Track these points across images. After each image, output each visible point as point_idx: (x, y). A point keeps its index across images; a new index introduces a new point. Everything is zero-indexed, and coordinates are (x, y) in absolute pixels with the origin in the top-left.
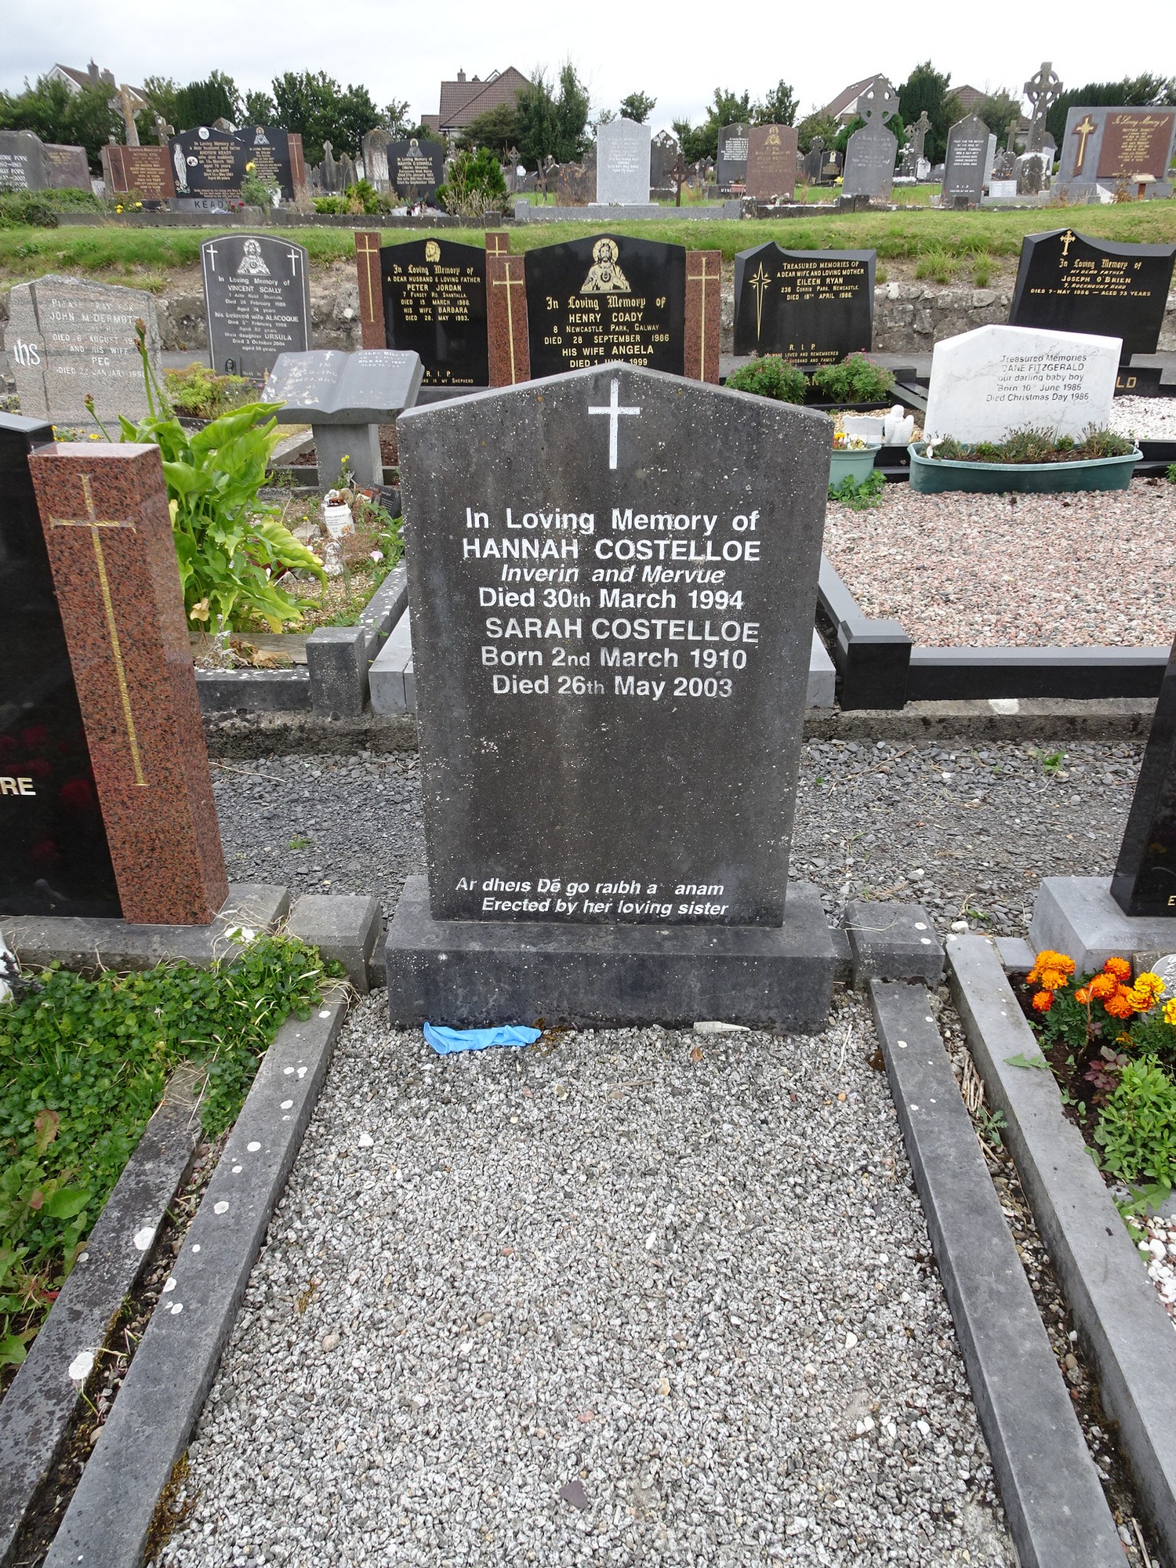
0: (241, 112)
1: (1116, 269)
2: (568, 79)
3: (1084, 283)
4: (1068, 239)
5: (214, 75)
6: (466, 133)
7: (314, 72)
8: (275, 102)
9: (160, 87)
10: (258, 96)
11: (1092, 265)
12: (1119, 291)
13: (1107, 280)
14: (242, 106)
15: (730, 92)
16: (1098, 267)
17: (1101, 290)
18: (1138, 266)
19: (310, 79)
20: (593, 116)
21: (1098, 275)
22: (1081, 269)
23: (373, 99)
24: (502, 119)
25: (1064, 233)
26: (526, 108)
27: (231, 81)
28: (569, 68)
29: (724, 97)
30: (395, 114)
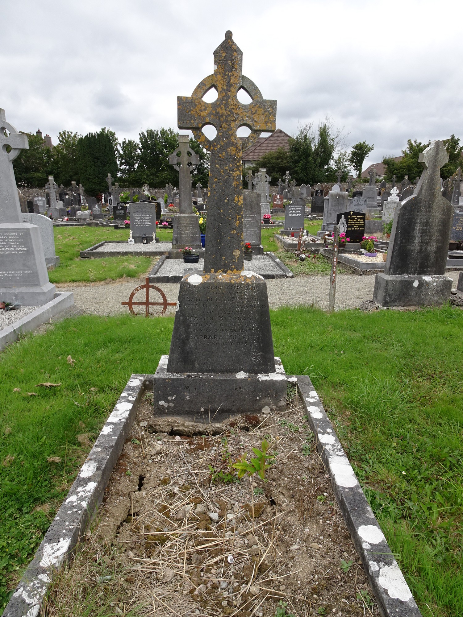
0: (118, 151)
2: (324, 133)
5: (103, 130)
6: (257, 164)
8: (140, 146)
9: (69, 136)
10: (130, 142)
14: (119, 148)
15: (418, 142)
19: (163, 132)
20: (335, 155)
24: (280, 156)
26: (296, 150)
27: (114, 134)
28: (325, 127)
29: (414, 144)
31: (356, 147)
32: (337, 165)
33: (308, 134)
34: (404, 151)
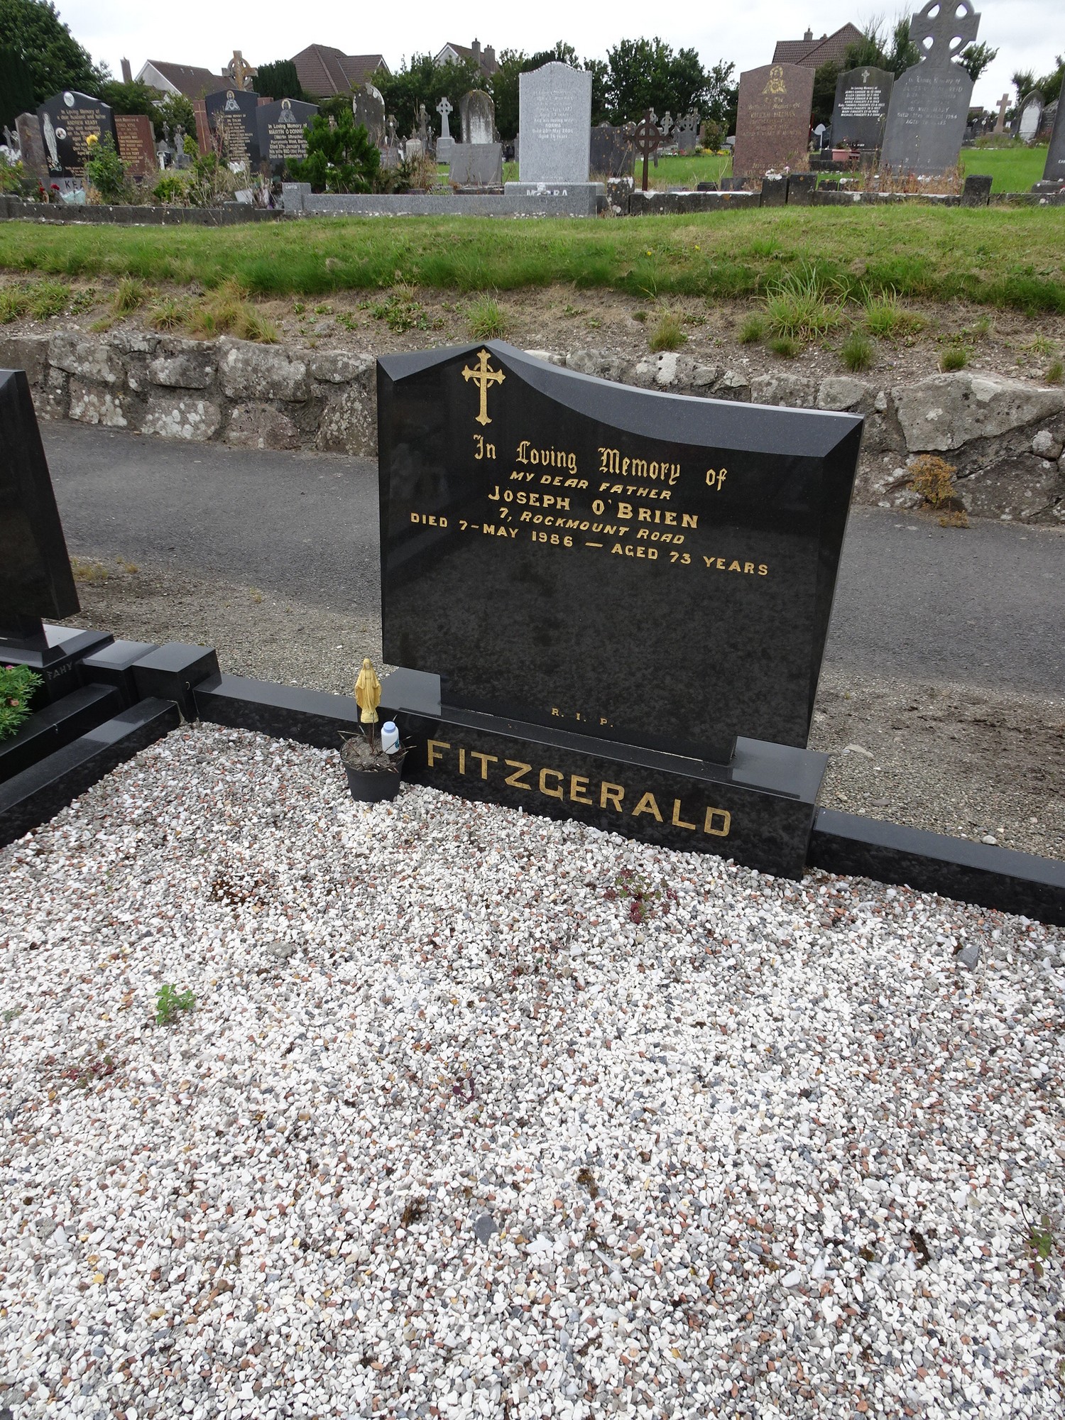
1: (647, 482)
3: (553, 511)
4: (484, 377)
7: (649, 38)
11: (571, 461)
12: (664, 549)
13: (624, 511)
16: (589, 468)
17: (608, 540)
18: (715, 478)
21: (592, 493)
22: (539, 470)
23: (702, 61)
25: (470, 358)
30: (720, 75)
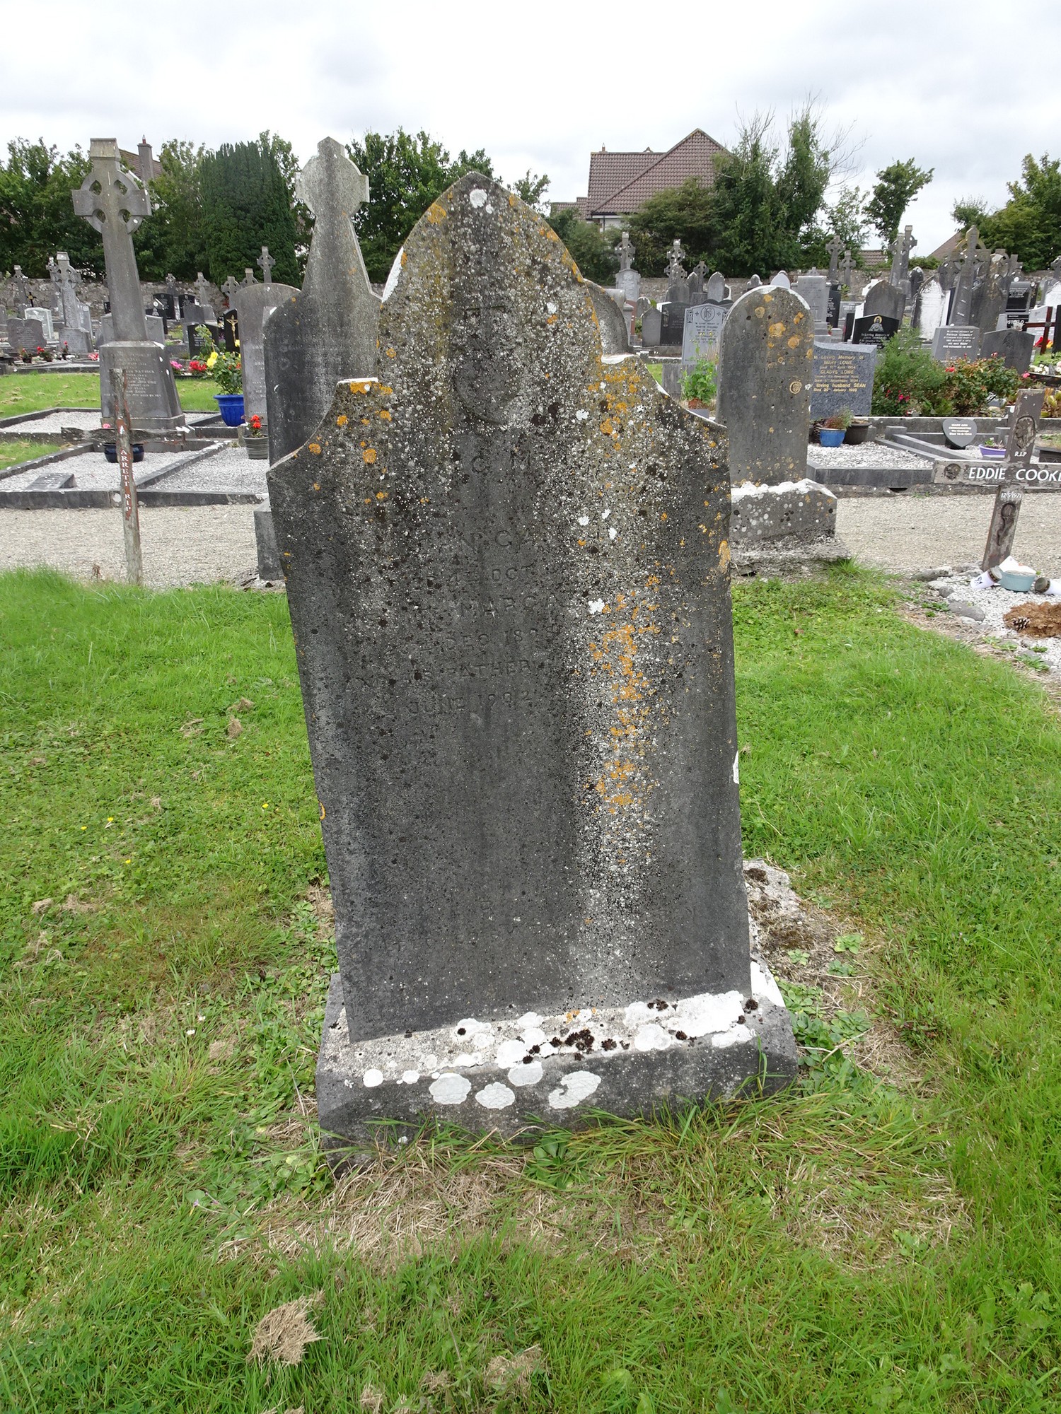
2: (802, 138)
5: (264, 137)
6: (633, 222)
9: (185, 154)
19: (404, 141)
24: (689, 201)
26: (730, 184)
27: (289, 147)
31: (886, 176)
32: (834, 223)
33: (763, 143)
34: (1012, 184)
